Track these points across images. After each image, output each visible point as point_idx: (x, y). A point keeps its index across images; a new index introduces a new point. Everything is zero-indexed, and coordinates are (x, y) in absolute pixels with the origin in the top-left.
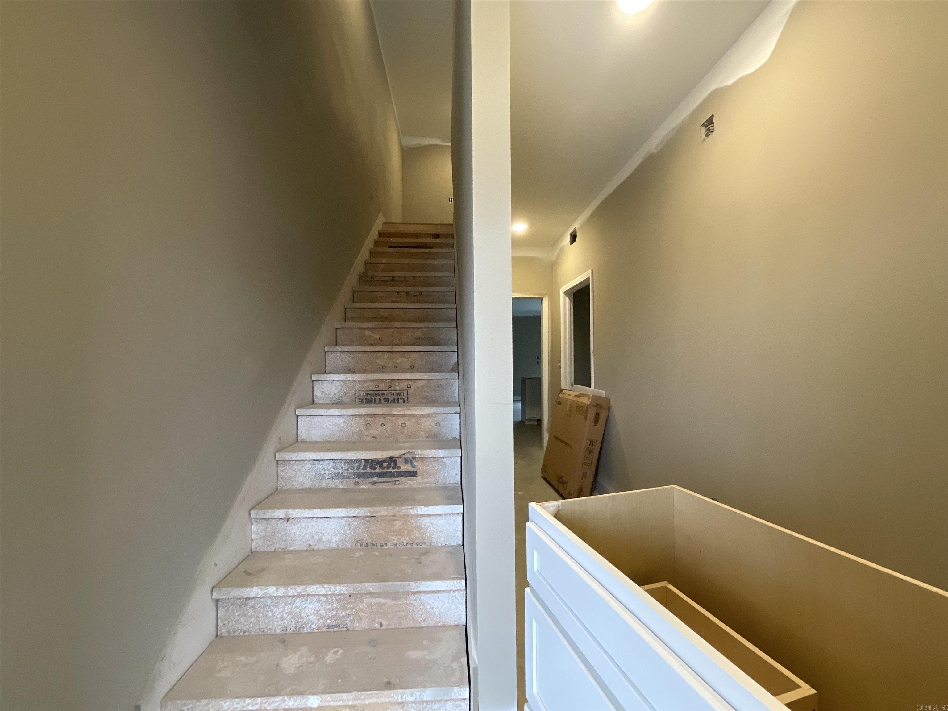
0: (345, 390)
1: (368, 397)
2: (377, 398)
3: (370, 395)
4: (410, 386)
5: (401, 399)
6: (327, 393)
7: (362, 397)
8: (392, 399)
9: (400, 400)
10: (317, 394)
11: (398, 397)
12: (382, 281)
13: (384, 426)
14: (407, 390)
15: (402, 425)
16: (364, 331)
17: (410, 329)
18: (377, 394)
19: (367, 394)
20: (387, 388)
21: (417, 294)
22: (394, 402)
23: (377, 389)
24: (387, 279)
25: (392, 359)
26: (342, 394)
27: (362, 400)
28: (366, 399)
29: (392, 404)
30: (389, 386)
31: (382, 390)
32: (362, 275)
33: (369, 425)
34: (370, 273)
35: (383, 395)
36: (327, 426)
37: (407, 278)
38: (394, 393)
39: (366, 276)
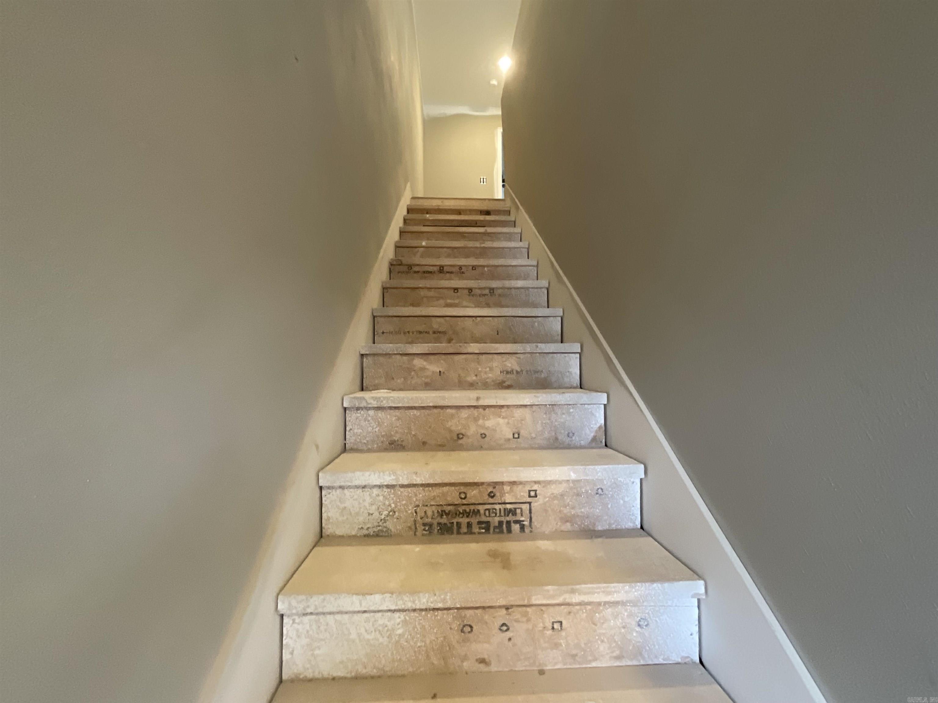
0: (393, 505)
1: (444, 520)
2: (464, 521)
3: (447, 514)
4: (536, 494)
5: (516, 522)
6: (353, 512)
7: (429, 520)
8: (497, 524)
9: (513, 524)
10: (330, 515)
11: (510, 518)
12: (424, 272)
13: (508, 630)
14: (530, 503)
15: (553, 628)
16: (413, 359)
17: (495, 356)
18: (463, 513)
19: (442, 513)
20: (486, 498)
21: (487, 292)
22: (502, 532)
23: (465, 502)
24: (431, 269)
25: (476, 419)
26: (386, 513)
27: (431, 525)
28: (439, 524)
29: (497, 536)
30: (489, 495)
31: (475, 504)
32: (395, 263)
33: (469, 629)
34: (406, 260)
35: (476, 515)
36: (359, 635)
37: (463, 267)
38: (500, 509)
39: (400, 265)
